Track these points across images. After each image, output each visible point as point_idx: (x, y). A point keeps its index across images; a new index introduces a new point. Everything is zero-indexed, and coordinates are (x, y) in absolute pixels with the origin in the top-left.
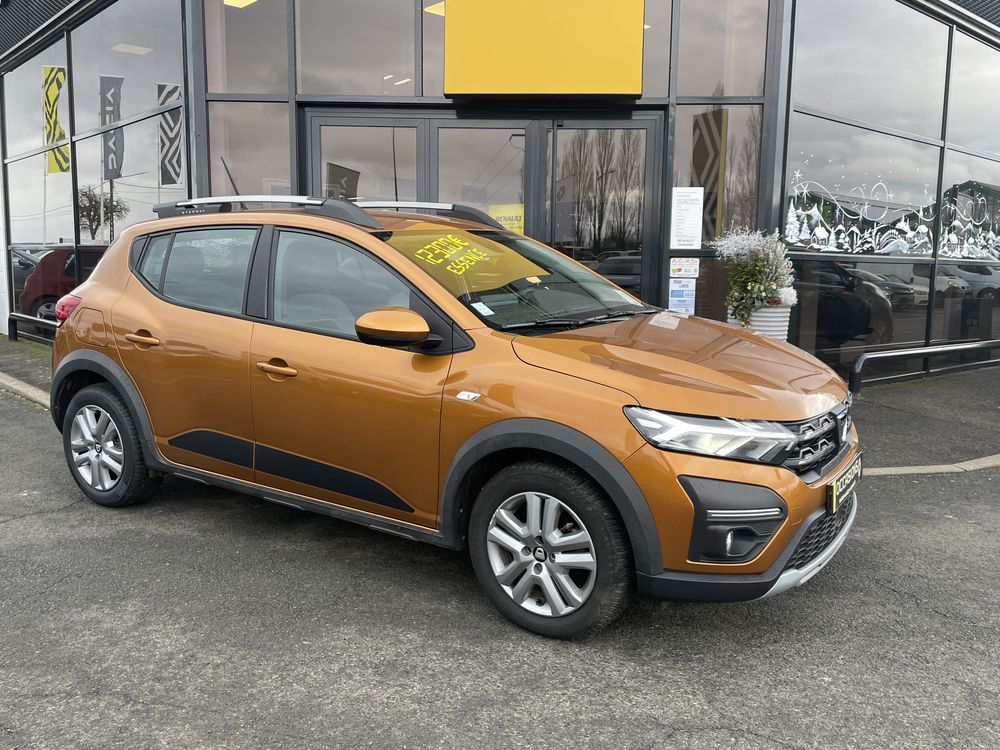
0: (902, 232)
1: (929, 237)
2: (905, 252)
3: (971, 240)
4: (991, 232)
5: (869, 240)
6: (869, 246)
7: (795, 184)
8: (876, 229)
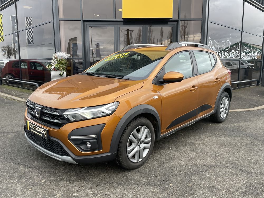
0: (233, 53)
1: (239, 54)
2: (233, 58)
3: (248, 55)
4: (253, 53)
5: (226, 55)
6: (225, 56)
7: (209, 41)
8: (227, 52)
